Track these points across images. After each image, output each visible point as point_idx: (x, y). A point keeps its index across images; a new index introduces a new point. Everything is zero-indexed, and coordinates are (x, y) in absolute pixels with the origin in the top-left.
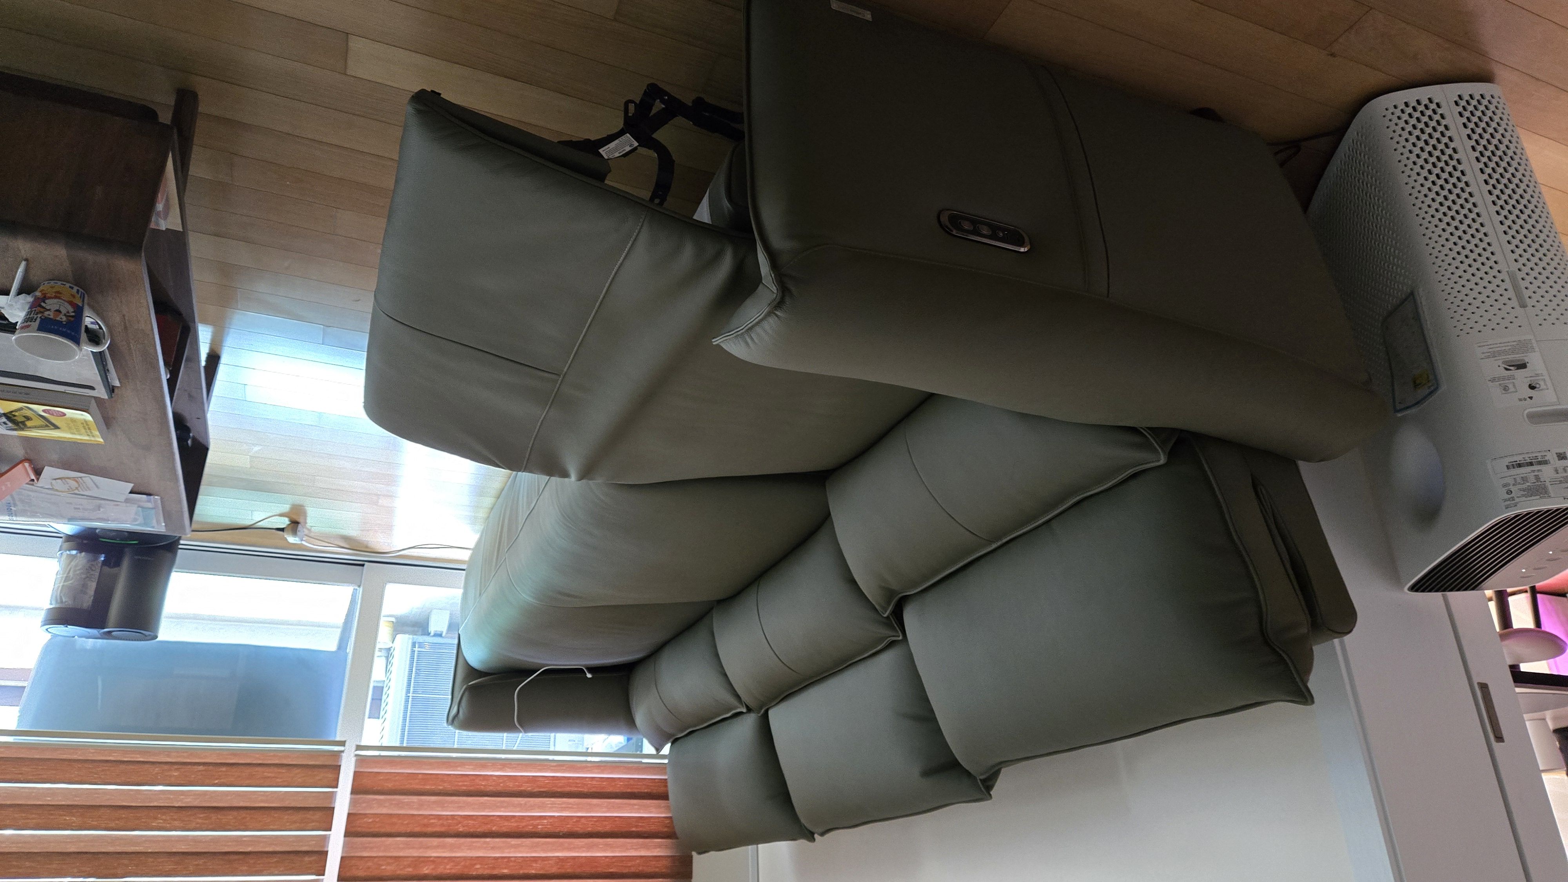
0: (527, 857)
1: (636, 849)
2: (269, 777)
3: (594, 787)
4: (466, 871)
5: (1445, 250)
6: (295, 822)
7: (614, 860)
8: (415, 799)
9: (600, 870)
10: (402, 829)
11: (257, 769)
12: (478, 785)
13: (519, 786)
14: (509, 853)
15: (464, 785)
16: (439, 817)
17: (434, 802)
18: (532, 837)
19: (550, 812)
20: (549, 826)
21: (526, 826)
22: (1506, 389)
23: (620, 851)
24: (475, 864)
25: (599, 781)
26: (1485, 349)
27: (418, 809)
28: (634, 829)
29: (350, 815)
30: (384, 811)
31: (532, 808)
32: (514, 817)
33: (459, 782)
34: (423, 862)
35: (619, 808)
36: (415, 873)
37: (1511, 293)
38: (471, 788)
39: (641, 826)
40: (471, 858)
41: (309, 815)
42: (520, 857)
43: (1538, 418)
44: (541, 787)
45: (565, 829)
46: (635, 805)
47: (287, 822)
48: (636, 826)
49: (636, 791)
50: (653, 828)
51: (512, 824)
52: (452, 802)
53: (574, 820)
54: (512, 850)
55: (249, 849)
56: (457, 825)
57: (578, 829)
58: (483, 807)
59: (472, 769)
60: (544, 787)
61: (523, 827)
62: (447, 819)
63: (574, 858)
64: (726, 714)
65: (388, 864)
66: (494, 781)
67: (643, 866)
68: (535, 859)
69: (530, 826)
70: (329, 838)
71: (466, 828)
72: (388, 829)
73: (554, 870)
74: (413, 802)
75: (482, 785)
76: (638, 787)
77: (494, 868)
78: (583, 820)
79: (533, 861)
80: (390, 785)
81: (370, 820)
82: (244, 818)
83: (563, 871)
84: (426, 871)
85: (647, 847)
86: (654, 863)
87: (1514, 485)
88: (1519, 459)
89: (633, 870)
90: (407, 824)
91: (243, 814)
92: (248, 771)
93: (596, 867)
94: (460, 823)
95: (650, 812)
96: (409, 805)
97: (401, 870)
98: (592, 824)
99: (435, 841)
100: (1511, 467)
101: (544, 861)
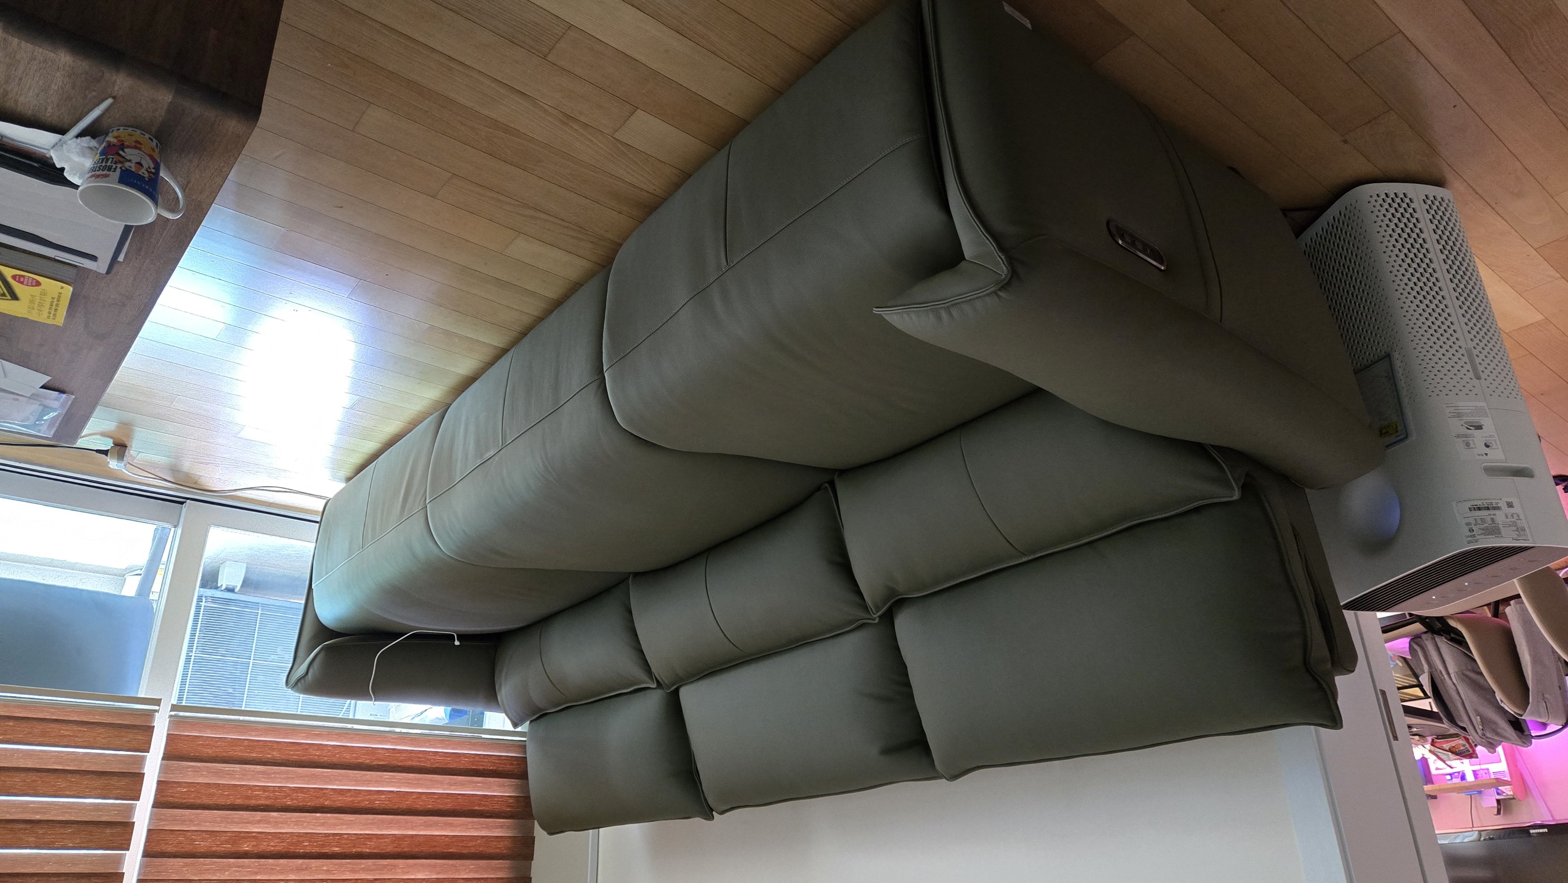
0: (361, 834)
1: (477, 829)
2: (65, 736)
3: (437, 763)
4: (292, 849)
5: (1419, 323)
6: (96, 789)
7: (454, 840)
8: (237, 767)
9: (438, 849)
10: (222, 801)
11: (52, 725)
12: (311, 755)
13: (356, 758)
14: (341, 829)
15: (296, 755)
16: (264, 789)
17: (259, 772)
18: (368, 814)
19: (388, 787)
20: (386, 803)
21: (363, 801)
22: (1468, 444)
23: (460, 831)
24: (303, 842)
25: (443, 757)
26: (1452, 410)
27: (239, 779)
28: (476, 808)
29: (159, 783)
30: (201, 780)
31: (368, 782)
32: (350, 790)
33: (290, 750)
34: (244, 838)
35: (462, 785)
36: (233, 849)
37: (1468, 367)
38: (303, 758)
39: (485, 805)
40: (299, 835)
41: (114, 781)
42: (354, 834)
43: (1492, 471)
44: (379, 760)
45: (404, 806)
46: (478, 782)
47: (87, 788)
48: (479, 805)
49: (481, 768)
50: (497, 807)
51: (347, 798)
52: (281, 773)
53: (414, 797)
54: (344, 827)
55: (38, 817)
56: (285, 798)
57: (419, 805)
58: (314, 777)
59: (304, 737)
60: (383, 760)
61: (358, 802)
62: (274, 791)
63: (412, 836)
64: (625, 688)
65: (203, 840)
66: (329, 751)
67: (484, 846)
68: (369, 837)
69: (367, 801)
70: (136, 807)
71: (295, 801)
72: (206, 801)
73: (390, 849)
74: (236, 771)
75: (314, 755)
76: (484, 764)
77: (323, 846)
78: (424, 797)
79: (368, 838)
80: (210, 751)
81: (185, 790)
82: (35, 781)
83: (399, 850)
84: (246, 847)
85: (488, 827)
86: (495, 843)
87: (1475, 525)
88: (1479, 503)
89: (473, 850)
90: (228, 795)
91: (33, 776)
92: (39, 727)
93: (435, 846)
94: (289, 795)
95: (494, 791)
96: (231, 774)
97: (218, 846)
98: (433, 802)
99: (259, 815)
100: (1473, 509)
101: (380, 839)
